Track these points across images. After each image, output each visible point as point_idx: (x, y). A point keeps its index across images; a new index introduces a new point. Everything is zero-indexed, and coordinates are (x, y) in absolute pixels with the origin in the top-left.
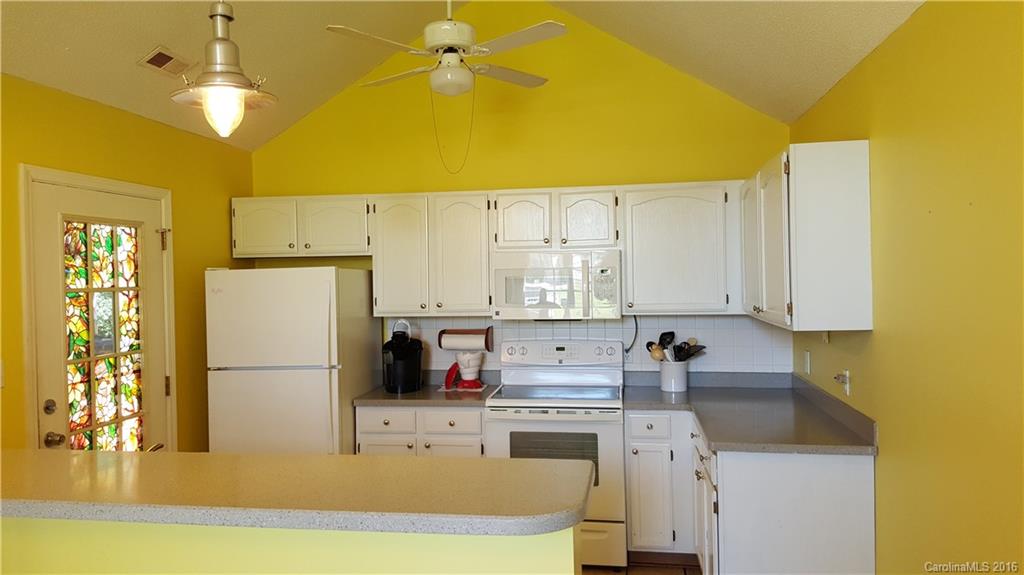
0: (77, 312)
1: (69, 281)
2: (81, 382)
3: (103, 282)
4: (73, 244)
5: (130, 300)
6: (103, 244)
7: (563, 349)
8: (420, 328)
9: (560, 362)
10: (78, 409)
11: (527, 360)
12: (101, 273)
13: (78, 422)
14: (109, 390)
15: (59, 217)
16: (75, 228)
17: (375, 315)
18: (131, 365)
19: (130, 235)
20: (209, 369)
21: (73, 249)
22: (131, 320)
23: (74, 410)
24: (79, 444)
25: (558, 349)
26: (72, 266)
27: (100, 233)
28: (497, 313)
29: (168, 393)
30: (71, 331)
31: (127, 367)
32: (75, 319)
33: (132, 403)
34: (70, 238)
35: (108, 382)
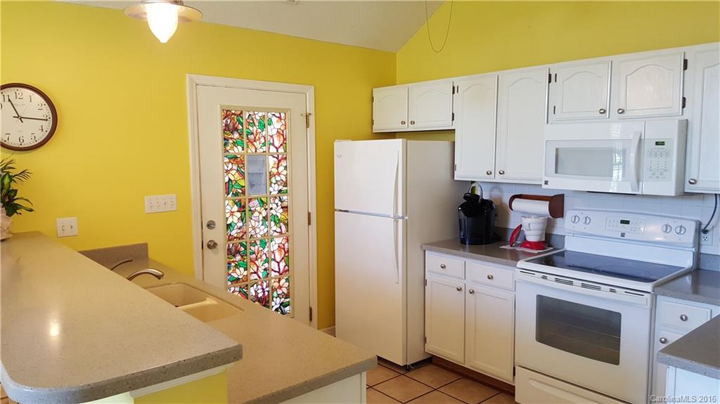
0: (235, 167)
1: (228, 148)
2: (238, 211)
3: (256, 149)
4: (231, 125)
5: (279, 161)
6: (257, 124)
7: (627, 222)
8: (502, 192)
9: (623, 235)
10: (236, 227)
11: (589, 229)
12: (254, 143)
13: (235, 235)
14: (261, 218)
15: (219, 107)
16: (233, 114)
17: (456, 179)
18: (280, 203)
19: (280, 118)
20: (336, 210)
21: (231, 127)
22: (280, 174)
23: (232, 229)
24: (236, 250)
25: (623, 222)
26: (231, 138)
27: (253, 117)
28: (546, 183)
29: (309, 223)
30: (230, 179)
31: (277, 204)
32: (233, 172)
33: (280, 228)
34: (229, 121)
35: (260, 213)
